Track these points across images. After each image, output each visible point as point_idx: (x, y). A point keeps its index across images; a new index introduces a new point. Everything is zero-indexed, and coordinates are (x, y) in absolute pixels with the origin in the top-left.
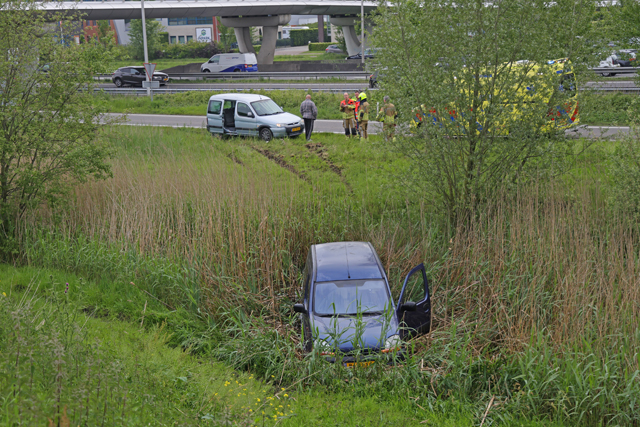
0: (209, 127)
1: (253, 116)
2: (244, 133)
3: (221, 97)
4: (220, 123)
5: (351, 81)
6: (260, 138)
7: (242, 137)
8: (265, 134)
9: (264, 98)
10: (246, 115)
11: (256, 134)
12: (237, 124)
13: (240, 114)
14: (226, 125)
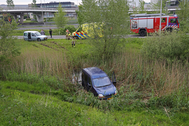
0: (24, 39)
1: (36, 36)
2: (34, 40)
3: (27, 32)
4: (27, 38)
5: (44, 27)
6: (38, 41)
7: (33, 41)
8: (39, 40)
9: (37, 32)
10: (34, 36)
11: (37, 40)
12: (32, 38)
13: (32, 36)
14: (29, 38)
